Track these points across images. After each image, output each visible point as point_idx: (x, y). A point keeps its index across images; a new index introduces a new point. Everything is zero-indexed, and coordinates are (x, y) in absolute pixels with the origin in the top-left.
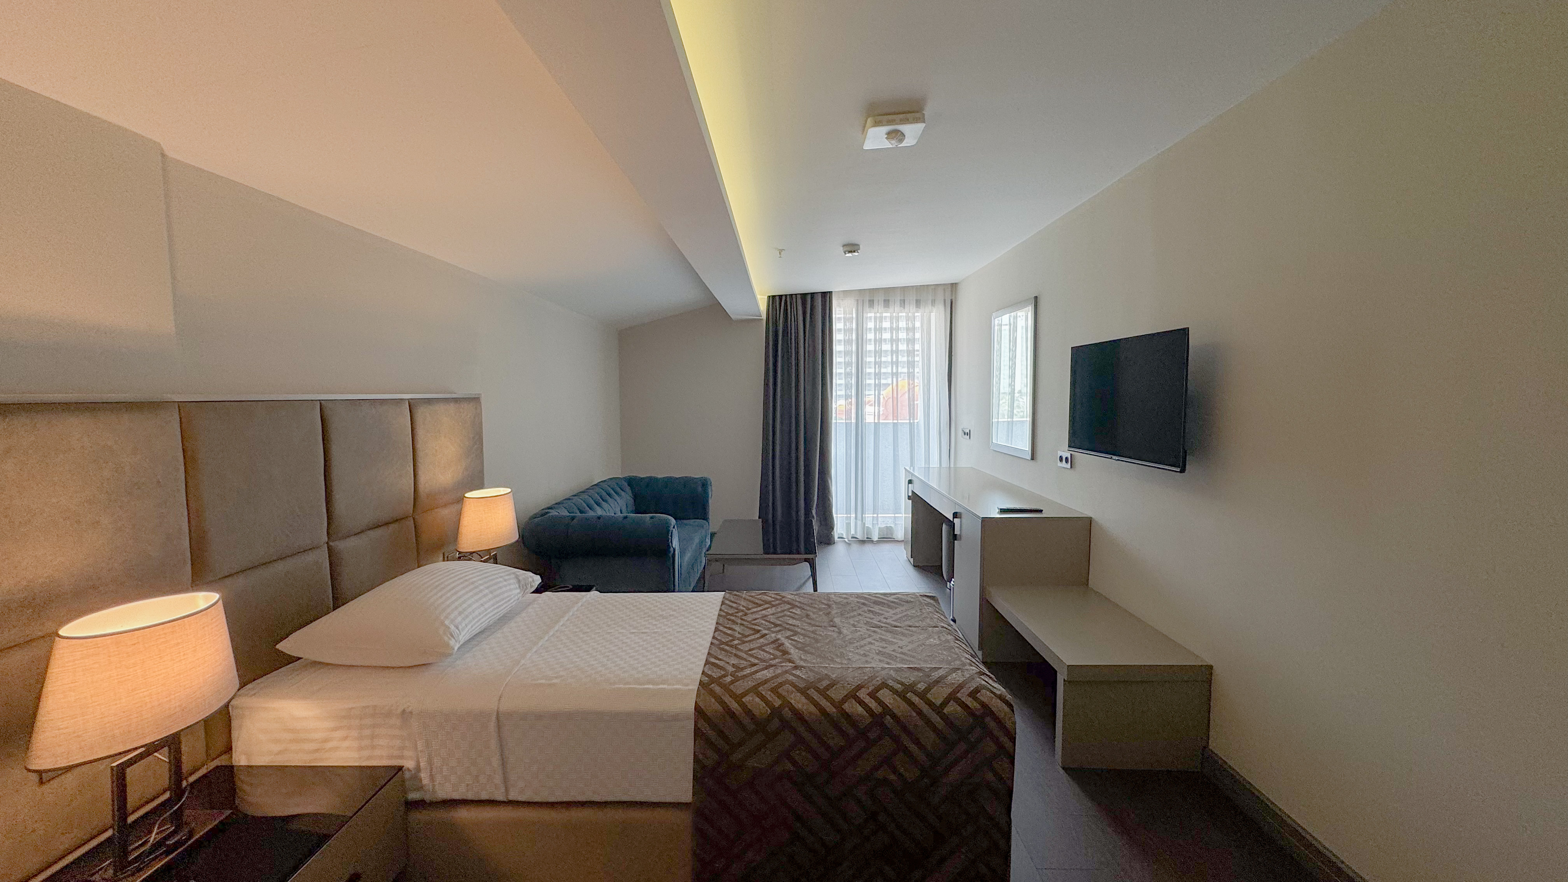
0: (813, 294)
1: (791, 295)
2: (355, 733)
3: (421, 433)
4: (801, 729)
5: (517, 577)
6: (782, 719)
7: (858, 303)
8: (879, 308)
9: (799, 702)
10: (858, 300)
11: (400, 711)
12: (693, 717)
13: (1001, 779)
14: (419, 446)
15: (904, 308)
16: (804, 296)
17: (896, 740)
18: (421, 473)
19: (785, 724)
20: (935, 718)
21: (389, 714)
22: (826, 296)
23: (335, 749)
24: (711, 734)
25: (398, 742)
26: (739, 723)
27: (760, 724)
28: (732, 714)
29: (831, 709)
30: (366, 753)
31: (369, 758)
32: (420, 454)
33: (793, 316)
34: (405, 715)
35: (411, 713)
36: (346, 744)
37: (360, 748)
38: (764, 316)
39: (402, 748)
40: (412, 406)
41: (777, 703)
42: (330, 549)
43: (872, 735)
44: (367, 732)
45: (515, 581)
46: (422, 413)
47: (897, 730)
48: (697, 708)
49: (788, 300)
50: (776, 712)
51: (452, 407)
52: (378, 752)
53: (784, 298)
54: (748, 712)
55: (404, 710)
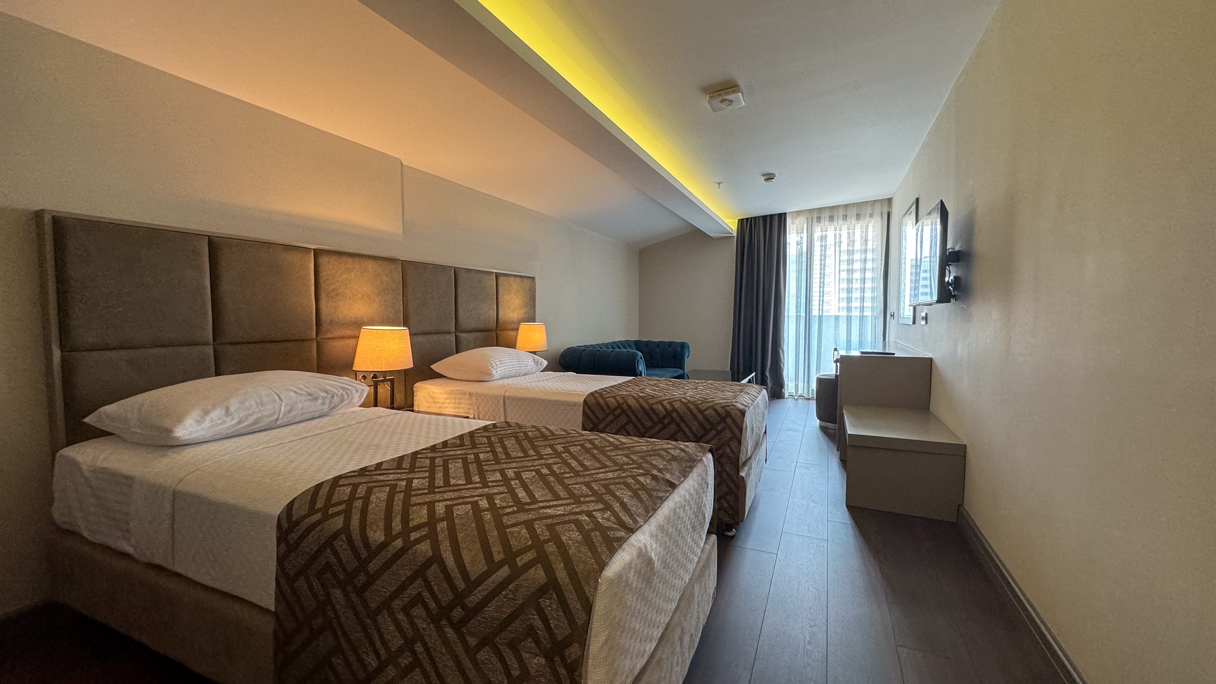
0: (772, 216)
1: (755, 218)
2: (453, 401)
3: (501, 289)
4: (631, 415)
5: (533, 357)
6: (622, 409)
7: (808, 220)
8: (825, 223)
9: (632, 402)
10: (808, 218)
11: (469, 392)
12: (582, 404)
13: (733, 452)
14: (500, 296)
15: (846, 221)
16: (765, 217)
17: (678, 425)
18: (500, 310)
19: (623, 412)
20: (700, 416)
21: (465, 394)
22: (782, 217)
23: (447, 407)
24: (589, 413)
25: (468, 406)
26: (603, 410)
27: (612, 411)
28: (598, 404)
29: (647, 407)
30: (457, 410)
31: (458, 412)
32: (500, 300)
33: (756, 232)
34: (471, 394)
35: (473, 393)
36: (450, 406)
37: (455, 408)
38: (735, 234)
39: (469, 409)
40: (497, 275)
41: (621, 401)
42: (456, 335)
43: (666, 421)
44: (457, 401)
45: (532, 359)
46: (502, 280)
47: (678, 420)
48: (585, 401)
49: (753, 221)
50: (620, 406)
51: (518, 280)
52: (461, 410)
53: (749, 220)
54: (607, 405)
55: (470, 393)
